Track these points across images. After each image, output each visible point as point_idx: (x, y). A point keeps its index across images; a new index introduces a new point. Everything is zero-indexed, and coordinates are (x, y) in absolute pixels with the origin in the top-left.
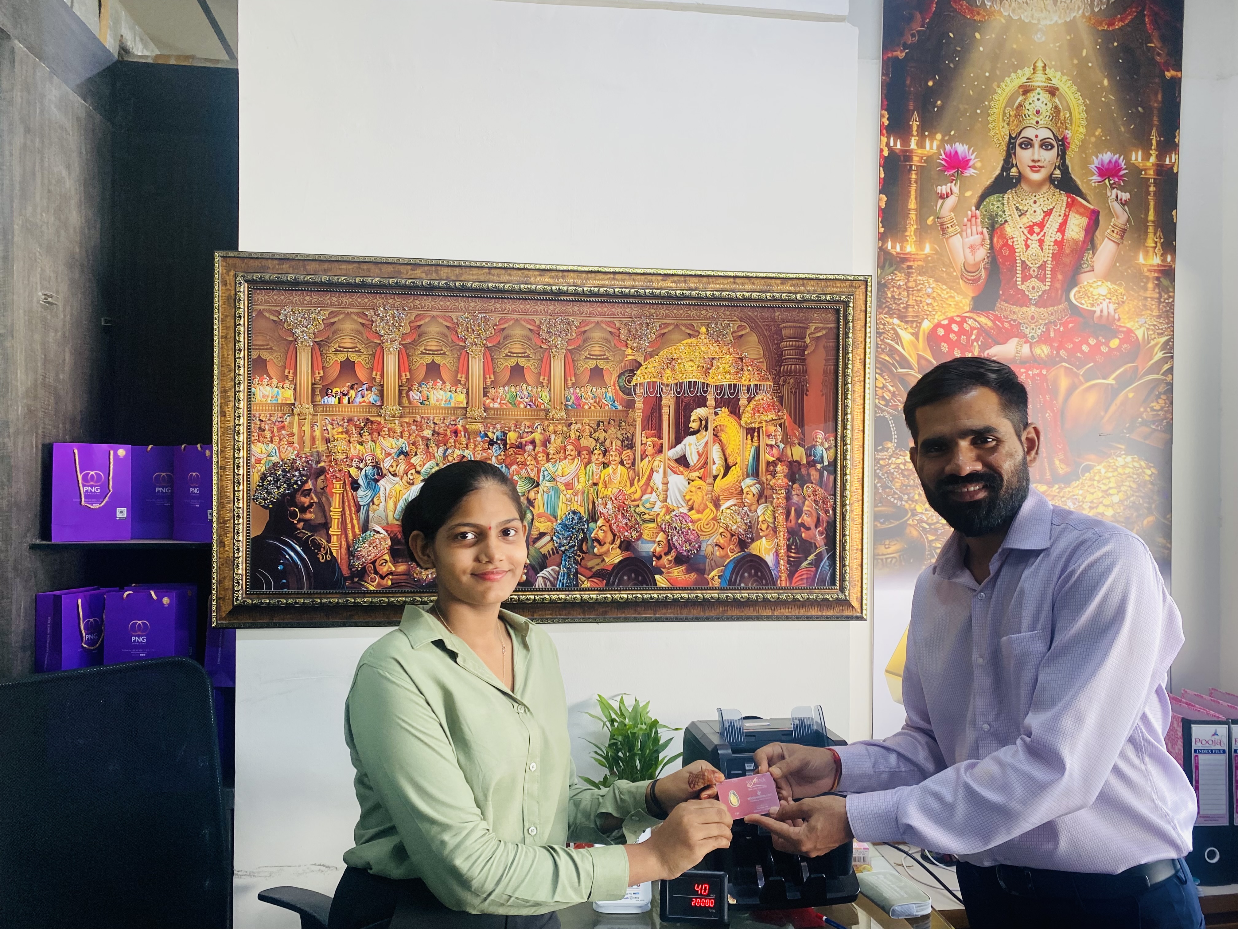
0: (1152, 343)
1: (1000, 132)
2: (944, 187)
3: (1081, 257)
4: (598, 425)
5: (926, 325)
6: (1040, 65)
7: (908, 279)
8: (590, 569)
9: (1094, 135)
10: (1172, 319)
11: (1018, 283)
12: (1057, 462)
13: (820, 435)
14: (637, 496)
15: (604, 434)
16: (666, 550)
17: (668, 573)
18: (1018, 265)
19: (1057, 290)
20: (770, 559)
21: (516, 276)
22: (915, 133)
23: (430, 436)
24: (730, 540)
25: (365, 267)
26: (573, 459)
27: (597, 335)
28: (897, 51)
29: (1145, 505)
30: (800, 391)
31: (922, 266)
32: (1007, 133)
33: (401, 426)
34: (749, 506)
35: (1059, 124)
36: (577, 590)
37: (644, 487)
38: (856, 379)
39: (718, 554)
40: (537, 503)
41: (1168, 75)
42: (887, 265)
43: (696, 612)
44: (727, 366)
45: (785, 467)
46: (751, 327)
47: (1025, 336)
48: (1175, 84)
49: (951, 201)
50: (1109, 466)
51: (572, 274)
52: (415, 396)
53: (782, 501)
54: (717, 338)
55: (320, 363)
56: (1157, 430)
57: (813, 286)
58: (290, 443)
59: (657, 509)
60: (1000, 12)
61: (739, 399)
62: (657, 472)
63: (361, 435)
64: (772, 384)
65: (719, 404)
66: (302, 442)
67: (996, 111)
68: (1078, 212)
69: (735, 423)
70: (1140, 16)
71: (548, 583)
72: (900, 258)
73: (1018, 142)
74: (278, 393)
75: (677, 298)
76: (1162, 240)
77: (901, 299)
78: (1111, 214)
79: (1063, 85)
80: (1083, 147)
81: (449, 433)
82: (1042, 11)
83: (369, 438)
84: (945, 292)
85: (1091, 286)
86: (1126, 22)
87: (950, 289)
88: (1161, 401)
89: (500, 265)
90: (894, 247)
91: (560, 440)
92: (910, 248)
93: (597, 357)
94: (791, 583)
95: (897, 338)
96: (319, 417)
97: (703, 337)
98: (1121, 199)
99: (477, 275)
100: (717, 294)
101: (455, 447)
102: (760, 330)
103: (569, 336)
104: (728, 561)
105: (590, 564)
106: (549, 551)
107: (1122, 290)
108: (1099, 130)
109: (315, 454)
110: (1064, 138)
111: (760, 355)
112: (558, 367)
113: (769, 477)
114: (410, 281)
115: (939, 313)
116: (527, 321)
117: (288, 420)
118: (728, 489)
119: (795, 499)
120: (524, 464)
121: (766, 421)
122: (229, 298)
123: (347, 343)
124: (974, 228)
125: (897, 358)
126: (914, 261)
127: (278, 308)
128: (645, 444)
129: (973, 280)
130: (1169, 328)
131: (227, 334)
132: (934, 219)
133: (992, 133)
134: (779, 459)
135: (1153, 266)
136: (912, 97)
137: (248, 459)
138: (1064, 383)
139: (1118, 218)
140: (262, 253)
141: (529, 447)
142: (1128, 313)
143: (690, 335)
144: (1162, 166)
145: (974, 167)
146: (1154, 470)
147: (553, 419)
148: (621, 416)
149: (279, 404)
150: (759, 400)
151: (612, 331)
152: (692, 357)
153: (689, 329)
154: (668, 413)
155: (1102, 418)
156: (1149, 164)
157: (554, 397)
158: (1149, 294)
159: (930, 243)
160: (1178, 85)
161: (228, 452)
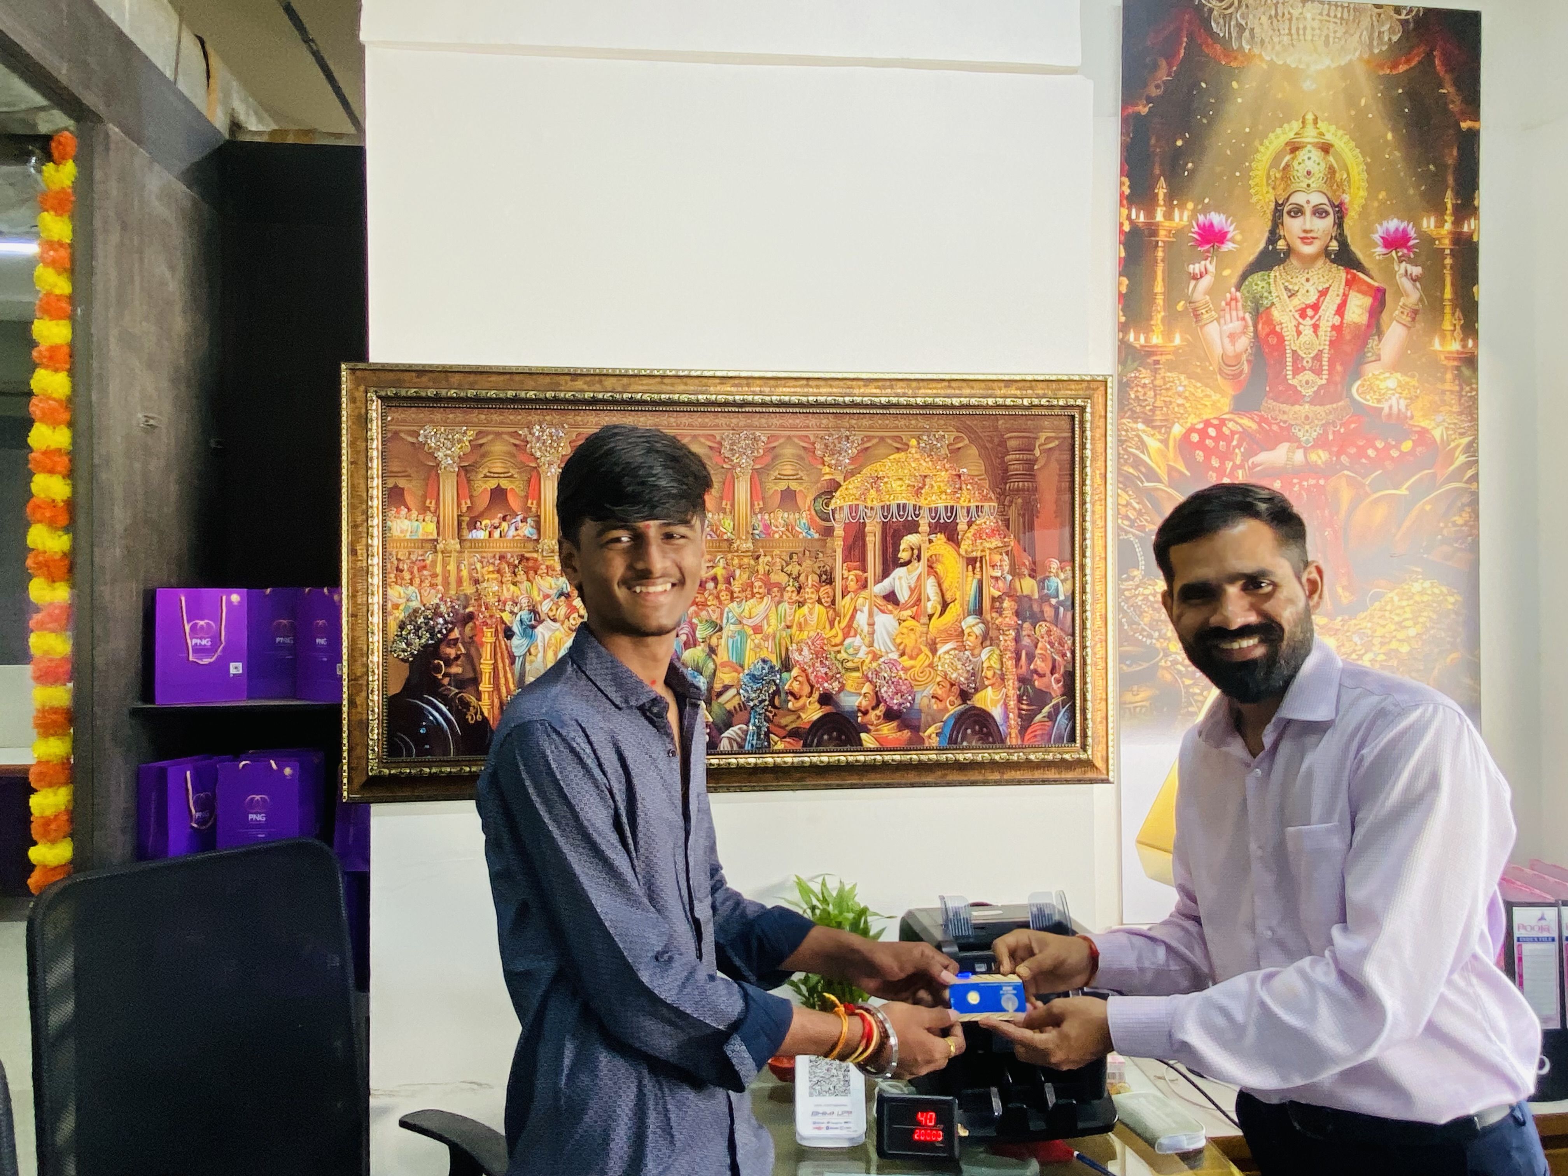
0: (1453, 444)
2: (1197, 265)
4: (791, 558)
5: (1177, 430)
6: (1310, 117)
7: (1154, 376)
8: (784, 727)
9: (1378, 200)
10: (1475, 416)
13: (1055, 564)
14: (838, 640)
15: (798, 567)
16: (874, 703)
17: (877, 730)
20: (997, 713)
21: (693, 386)
22: (1161, 202)
24: (950, 690)
25: (517, 378)
26: (762, 598)
27: (789, 451)
28: (1137, 105)
29: (1448, 639)
30: (1030, 512)
31: (1172, 360)
34: (972, 650)
35: (1335, 187)
38: (1097, 497)
39: (935, 707)
41: (1464, 126)
42: (1129, 360)
43: (912, 777)
44: (942, 484)
46: (969, 437)
47: (1298, 440)
48: (1473, 137)
49: (1205, 282)
50: (1404, 593)
51: (758, 382)
53: (1011, 644)
54: (930, 451)
55: (467, 492)
56: (1461, 549)
57: (1042, 389)
58: (433, 585)
59: (861, 654)
60: (1260, 55)
61: (958, 524)
62: (862, 611)
63: (515, 574)
64: (996, 505)
66: (446, 583)
67: (1259, 173)
68: (1359, 291)
70: (1430, 56)
71: (735, 745)
72: (1145, 351)
73: (1286, 209)
75: (880, 405)
76: (1461, 322)
77: (1146, 400)
78: (1399, 293)
82: (1311, 54)
83: (524, 577)
84: (1199, 391)
86: (1413, 65)
87: (1207, 385)
88: (1464, 514)
89: (673, 373)
90: (1137, 339)
91: (745, 576)
92: (1156, 339)
93: (788, 478)
94: (1023, 740)
95: (1143, 447)
96: (466, 555)
97: (913, 451)
99: (648, 385)
100: (929, 400)
102: (981, 442)
103: (756, 454)
104: (947, 715)
105: (784, 722)
107: (1414, 382)
108: (1383, 193)
109: (462, 598)
111: (981, 470)
112: (743, 490)
113: (994, 615)
114: (570, 394)
115: (1193, 416)
116: (707, 437)
117: (430, 559)
118: (946, 630)
119: (1026, 641)
120: (705, 605)
121: (990, 549)
122: (359, 416)
123: (498, 467)
124: (1234, 313)
125: (1143, 470)
126: (1161, 354)
127: (415, 428)
130: (1472, 426)
131: (358, 459)
133: (1254, 200)
135: (1451, 352)
136: (1157, 159)
137: (384, 606)
138: (1346, 495)
140: (397, 365)
141: (710, 585)
142: (1422, 409)
143: (898, 449)
144: (1461, 233)
145: (1233, 240)
146: (1459, 598)
147: (737, 551)
148: (817, 546)
149: (419, 540)
150: (981, 524)
151: (806, 446)
152: (901, 474)
153: (896, 442)
154: (873, 542)
155: (1394, 535)
156: (1443, 232)
157: (739, 526)
158: (1447, 386)
159: (1181, 333)
160: (1476, 138)
161: (361, 597)
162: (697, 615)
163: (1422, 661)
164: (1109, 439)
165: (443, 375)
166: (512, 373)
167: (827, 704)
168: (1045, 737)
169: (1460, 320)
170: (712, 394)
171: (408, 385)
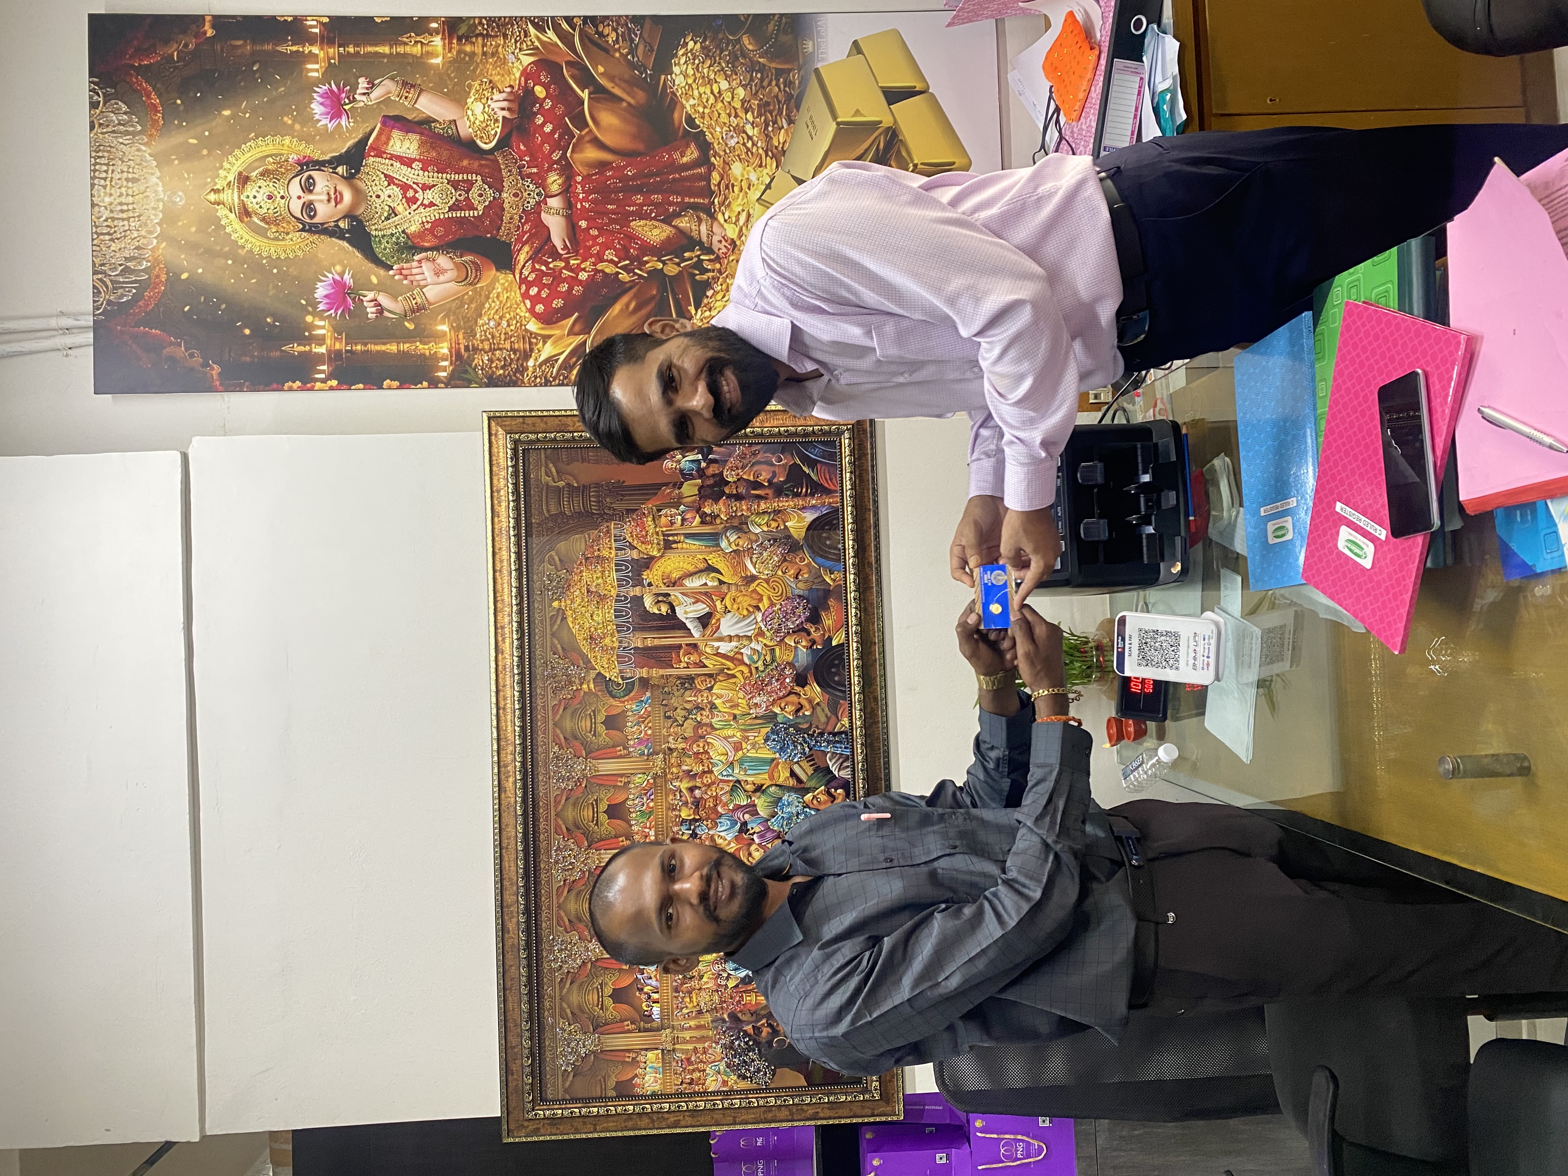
0: (537, 43)
1: (297, 244)
3: (440, 137)
4: (669, 717)
6: (212, 197)
7: (481, 350)
9: (292, 126)
10: (507, 20)
14: (746, 670)
15: (678, 711)
18: (454, 215)
19: (481, 165)
21: (508, 819)
22: (307, 348)
24: (790, 562)
25: (508, 984)
27: (568, 724)
28: (212, 375)
29: (730, 48)
30: (619, 490)
31: (464, 333)
32: (298, 234)
35: (283, 171)
36: (852, 732)
39: (806, 576)
40: (758, 780)
41: (210, 33)
42: (465, 376)
44: (595, 576)
45: (706, 504)
46: (549, 551)
48: (220, 21)
49: (385, 300)
50: (686, 94)
51: (503, 755)
53: (745, 505)
54: (563, 588)
55: (617, 1025)
56: (641, 34)
57: (499, 480)
58: (705, 1051)
59: (759, 648)
60: (151, 250)
61: (632, 559)
63: (692, 978)
64: (613, 523)
65: (639, 582)
66: (702, 1039)
68: (387, 143)
69: (659, 563)
70: (140, 70)
71: (845, 764)
72: (456, 360)
73: (308, 221)
74: (651, 1068)
75: (521, 639)
76: (413, 34)
77: (505, 358)
78: (386, 101)
79: (235, 167)
80: (307, 139)
82: (147, 197)
84: (493, 304)
85: (474, 123)
86: (150, 88)
87: (488, 298)
88: (606, 32)
89: (497, 837)
90: (444, 369)
91: (688, 760)
92: (444, 349)
93: (593, 723)
94: (836, 491)
95: (551, 361)
96: (675, 1023)
98: (367, 89)
99: (509, 861)
100: (514, 590)
102: (553, 539)
103: (572, 756)
105: (823, 719)
106: (811, 766)
107: (476, 84)
108: (286, 119)
109: (715, 1024)
110: (299, 163)
111: (581, 538)
112: (607, 767)
113: (718, 521)
114: (521, 935)
116: (557, 804)
117: (680, 1055)
118: (733, 567)
119: (742, 490)
120: (716, 798)
121: (655, 527)
122: (551, 1125)
123: (593, 998)
124: (414, 271)
126: (459, 344)
127: (560, 1074)
128: (687, 663)
129: (476, 271)
130: (517, 23)
131: (590, 1124)
133: (300, 253)
134: (698, 510)
135: (444, 45)
136: (265, 354)
137: (724, 1094)
138: (592, 154)
139: (390, 93)
140: (502, 1093)
141: (697, 793)
142: (503, 75)
143: (562, 620)
144: (322, 37)
145: (342, 275)
146: (688, 39)
147: (665, 769)
148: (657, 693)
149: (663, 1067)
150: (632, 536)
151: (562, 707)
152: (588, 615)
153: (556, 621)
154: (653, 640)
155: (629, 104)
156: (322, 55)
157: (640, 769)
158: (478, 50)
159: (436, 325)
160: (222, 20)
161: (718, 1116)
162: (726, 804)
163: (752, 75)
164: (545, 414)
165: (509, 1051)
166: (504, 989)
167: (806, 678)
168: (832, 470)
169: (410, 36)
170: (516, 802)
171: (520, 1083)
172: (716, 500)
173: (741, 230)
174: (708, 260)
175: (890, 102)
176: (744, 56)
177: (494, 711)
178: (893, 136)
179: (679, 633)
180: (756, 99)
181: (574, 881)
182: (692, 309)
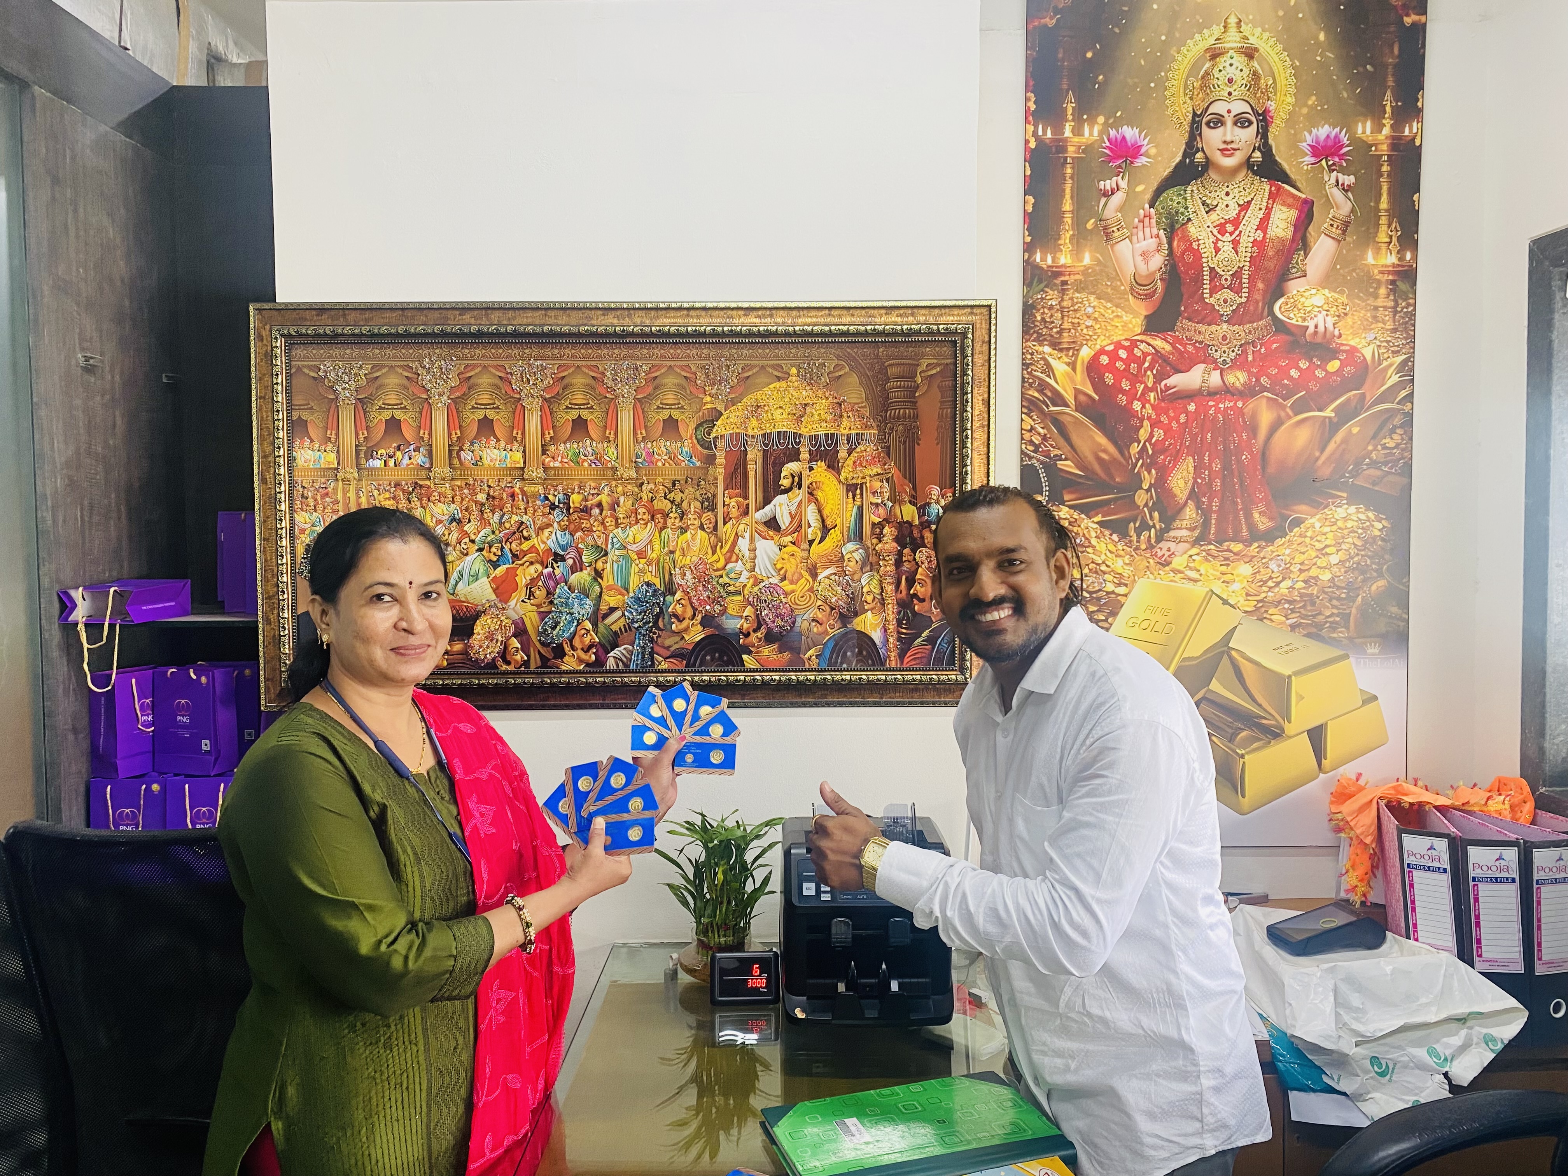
0: (1385, 363)
3: (1289, 260)
4: (674, 485)
5: (1086, 353)
6: (1233, 21)
7: (1062, 298)
8: (668, 648)
9: (1306, 105)
10: (1412, 333)
11: (1205, 296)
12: (1256, 515)
14: (720, 565)
15: (681, 494)
17: (757, 652)
18: (1205, 273)
19: (1257, 302)
20: (877, 636)
21: (575, 317)
22: (1070, 117)
23: (484, 501)
26: (646, 524)
27: (670, 381)
28: (1044, 18)
29: (1374, 566)
30: (911, 439)
31: (1081, 280)
33: (453, 490)
35: (1259, 95)
36: (652, 672)
37: (729, 554)
38: (978, 425)
39: (815, 630)
41: (1408, 20)
42: (1035, 281)
43: (790, 697)
44: (822, 412)
45: (893, 529)
46: (849, 365)
47: (1215, 361)
48: (1419, 31)
49: (1117, 199)
50: (1326, 519)
51: (641, 313)
52: (466, 455)
53: (891, 569)
54: (810, 379)
55: (364, 424)
56: (1392, 473)
57: (924, 315)
59: (743, 579)
61: (838, 451)
62: (743, 537)
63: (409, 501)
64: (876, 432)
65: (814, 457)
67: (1175, 83)
68: (1284, 204)
69: (833, 478)
71: (620, 664)
72: (1052, 272)
73: (1204, 120)
74: (320, 457)
75: (759, 334)
76: (1399, 233)
77: (1053, 322)
78: (1329, 204)
79: (1264, 45)
81: (505, 496)
83: (418, 504)
84: (1110, 311)
85: (1302, 296)
87: (1117, 306)
88: (1395, 436)
90: (1044, 259)
91: (630, 503)
92: (1064, 259)
93: (670, 407)
94: (902, 663)
95: (1049, 369)
96: (365, 483)
98: (1343, 184)
99: (533, 317)
100: (809, 328)
101: (512, 513)
102: (862, 370)
103: (638, 384)
104: (827, 638)
105: (668, 642)
106: (620, 629)
107: (1344, 299)
108: (1314, 98)
110: (1266, 112)
111: (862, 398)
112: (625, 420)
113: (875, 541)
114: (457, 328)
115: (1102, 337)
116: (589, 367)
117: (332, 486)
118: (826, 556)
120: (590, 530)
121: (871, 476)
122: (265, 354)
123: (392, 399)
124: (1147, 230)
125: (1049, 394)
126: (1069, 275)
127: (317, 363)
128: (729, 505)
129: (1146, 295)
130: (1408, 343)
131: (266, 394)
132: (1096, 222)
133: (1170, 112)
134: (887, 520)
135: (1386, 266)
136: (1065, 73)
137: (292, 530)
138: (1266, 418)
139: (1338, 208)
140: (299, 304)
141: (596, 511)
142: (1352, 327)
143: (777, 377)
144: (1400, 138)
145: (1147, 154)
146: (1385, 523)
147: (621, 479)
148: (700, 473)
149: (321, 469)
150: (862, 452)
151: (688, 375)
152: (781, 404)
153: (777, 370)
154: (754, 469)
155: (1317, 459)
156: (1381, 137)
157: (622, 454)
158: (1380, 302)
159: (1090, 252)
160: (1421, 33)
161: (271, 523)
162: (583, 541)
163: (1344, 588)
164: (993, 365)
165: (341, 312)
166: (403, 309)
167: (710, 626)
168: (924, 660)
169: (1397, 231)
170: (594, 325)
171: (308, 323)
172: (897, 540)
173: (1180, 572)
174: (1150, 536)
175: (1309, 732)
176: (1363, 581)
177: (686, 305)
178: (1275, 734)
179: (760, 498)
180: (1318, 592)
181: (510, 383)
182: (1099, 518)
